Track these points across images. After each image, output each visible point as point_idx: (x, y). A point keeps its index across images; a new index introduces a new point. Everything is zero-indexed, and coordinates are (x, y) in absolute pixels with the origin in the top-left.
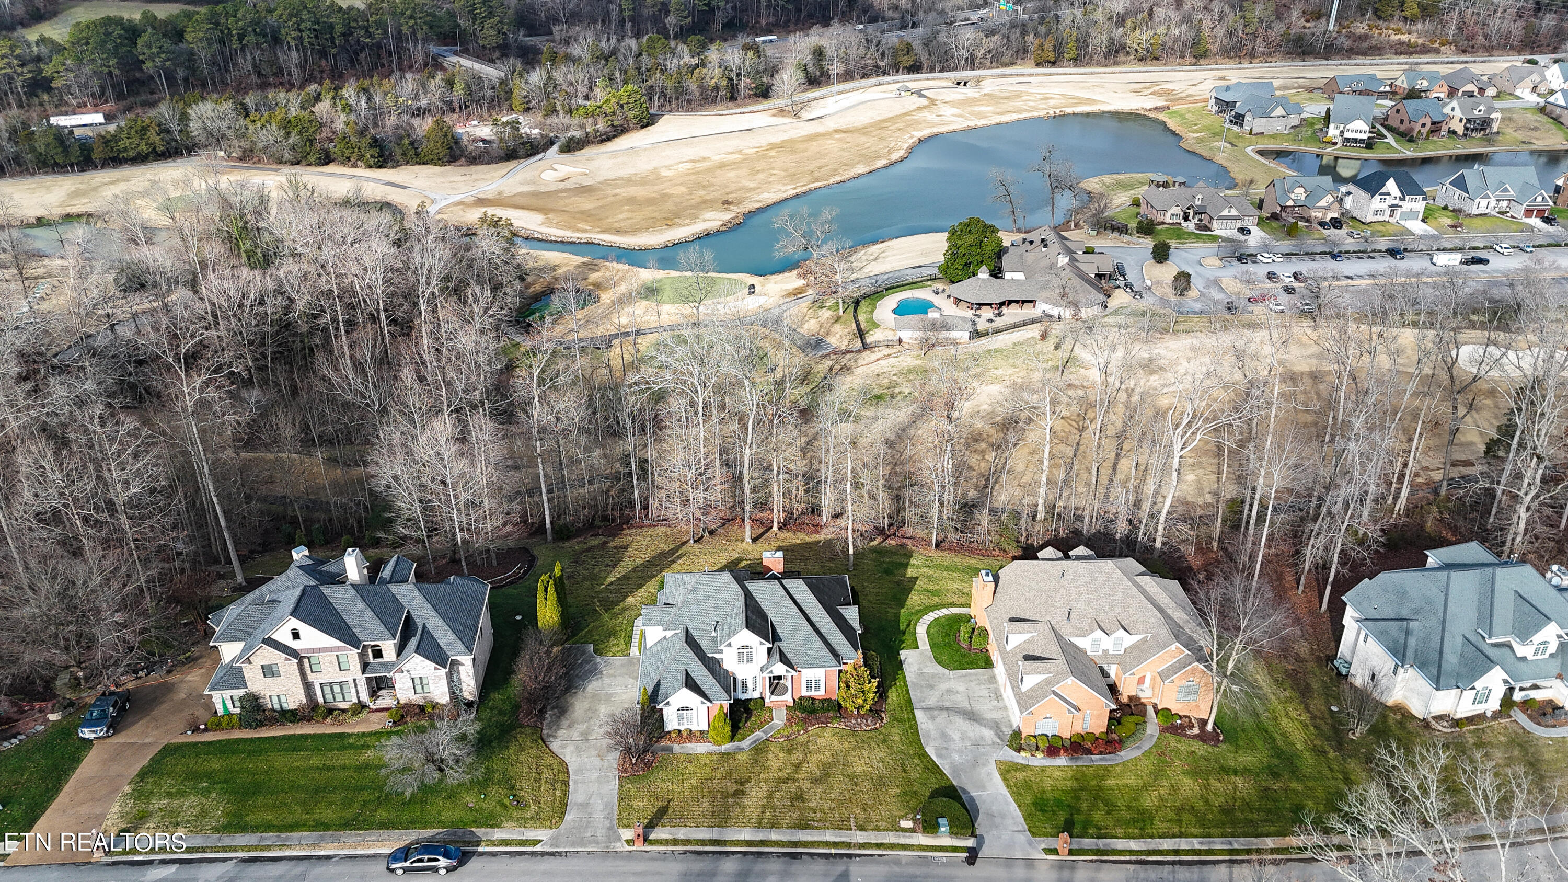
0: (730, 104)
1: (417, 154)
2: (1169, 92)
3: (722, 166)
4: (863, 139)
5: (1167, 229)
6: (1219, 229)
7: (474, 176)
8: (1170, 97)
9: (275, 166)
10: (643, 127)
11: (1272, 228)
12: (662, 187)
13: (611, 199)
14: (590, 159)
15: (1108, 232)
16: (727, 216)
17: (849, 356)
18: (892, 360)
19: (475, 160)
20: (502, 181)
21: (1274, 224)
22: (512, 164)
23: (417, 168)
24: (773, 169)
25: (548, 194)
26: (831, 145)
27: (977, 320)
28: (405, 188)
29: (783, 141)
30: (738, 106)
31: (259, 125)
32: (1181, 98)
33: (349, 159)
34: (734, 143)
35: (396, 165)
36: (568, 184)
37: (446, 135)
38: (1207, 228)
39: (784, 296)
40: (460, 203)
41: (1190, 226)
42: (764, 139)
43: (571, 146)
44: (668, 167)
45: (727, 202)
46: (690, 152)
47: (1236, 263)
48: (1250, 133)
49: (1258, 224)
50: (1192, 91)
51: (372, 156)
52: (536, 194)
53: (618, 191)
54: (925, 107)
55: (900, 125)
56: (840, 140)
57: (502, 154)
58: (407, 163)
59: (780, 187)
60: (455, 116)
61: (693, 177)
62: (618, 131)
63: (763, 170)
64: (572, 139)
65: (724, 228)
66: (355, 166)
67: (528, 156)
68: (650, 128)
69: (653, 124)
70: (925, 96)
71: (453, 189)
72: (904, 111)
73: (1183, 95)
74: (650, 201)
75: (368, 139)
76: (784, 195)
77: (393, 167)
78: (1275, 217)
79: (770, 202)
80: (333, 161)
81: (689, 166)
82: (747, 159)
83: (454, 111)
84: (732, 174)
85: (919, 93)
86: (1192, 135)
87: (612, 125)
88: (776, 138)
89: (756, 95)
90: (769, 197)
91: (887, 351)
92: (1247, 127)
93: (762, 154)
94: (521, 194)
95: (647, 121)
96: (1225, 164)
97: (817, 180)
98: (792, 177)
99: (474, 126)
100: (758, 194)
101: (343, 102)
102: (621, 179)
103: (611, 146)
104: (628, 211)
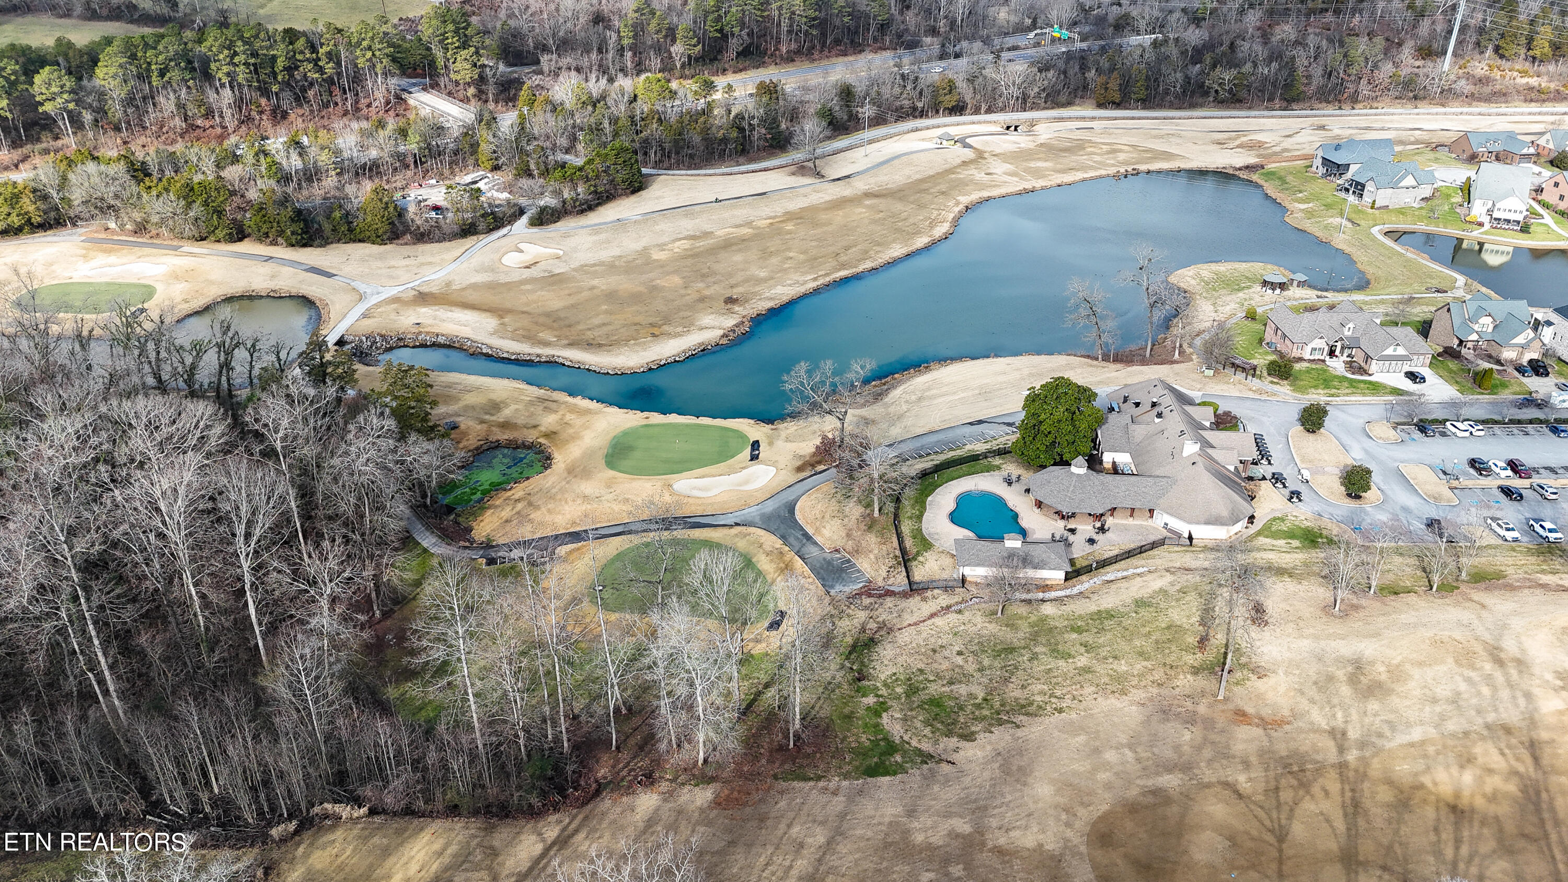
0: (741, 160)
1: (351, 230)
2: (1260, 145)
3: (728, 245)
4: (898, 206)
5: (1308, 371)
6: (1379, 373)
7: (421, 259)
8: (1262, 152)
9: (175, 243)
10: (634, 192)
11: (1451, 371)
12: (651, 275)
13: (586, 294)
14: (566, 236)
15: (1229, 371)
16: (730, 322)
17: (889, 602)
18: (952, 617)
19: (423, 237)
20: (453, 266)
21: (1453, 365)
22: (470, 241)
23: (351, 247)
24: (789, 249)
25: (508, 286)
26: (860, 213)
27: (1071, 538)
28: (330, 275)
29: (803, 209)
30: (751, 161)
31: (154, 193)
32: (1275, 154)
33: (267, 235)
34: (741, 213)
35: (325, 242)
36: (534, 272)
37: (386, 208)
38: (1363, 371)
39: (800, 469)
40: (396, 300)
41: (1337, 365)
42: (778, 207)
43: (544, 218)
44: (661, 247)
45: (730, 301)
46: (688, 225)
47: (1417, 435)
48: (1372, 208)
49: (1431, 365)
50: (1288, 143)
51: (293, 233)
52: (492, 286)
53: (596, 282)
54: (972, 162)
55: (943, 187)
56: (869, 207)
57: (456, 228)
58: (339, 241)
59: (796, 277)
60: (409, 173)
61: (689, 262)
62: (600, 199)
63: (778, 252)
64: (543, 210)
65: (724, 341)
66: (274, 243)
67: (490, 230)
68: (642, 193)
69: (646, 188)
70: (970, 147)
71: (391, 277)
72: (947, 166)
73: (1277, 149)
74: (636, 298)
75: (289, 212)
76: (802, 290)
77: (321, 246)
78: (1450, 353)
79: (785, 299)
80: (249, 235)
81: (686, 244)
82: (758, 236)
83: (407, 167)
84: (738, 258)
85: (963, 142)
86: (1297, 205)
87: (595, 192)
88: (795, 205)
89: (771, 146)
90: (783, 292)
91: (944, 599)
92: (1367, 198)
93: (775, 229)
94: (474, 287)
95: (637, 185)
96: (1348, 250)
97: (843, 266)
98: (812, 262)
99: (432, 186)
100: (770, 288)
101: (268, 160)
102: (601, 264)
103: (593, 218)
104: (607, 312)
